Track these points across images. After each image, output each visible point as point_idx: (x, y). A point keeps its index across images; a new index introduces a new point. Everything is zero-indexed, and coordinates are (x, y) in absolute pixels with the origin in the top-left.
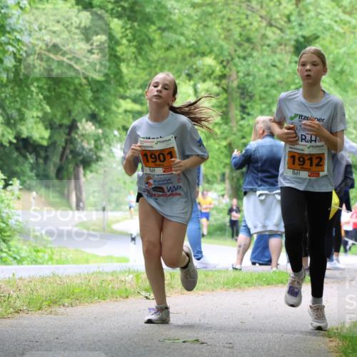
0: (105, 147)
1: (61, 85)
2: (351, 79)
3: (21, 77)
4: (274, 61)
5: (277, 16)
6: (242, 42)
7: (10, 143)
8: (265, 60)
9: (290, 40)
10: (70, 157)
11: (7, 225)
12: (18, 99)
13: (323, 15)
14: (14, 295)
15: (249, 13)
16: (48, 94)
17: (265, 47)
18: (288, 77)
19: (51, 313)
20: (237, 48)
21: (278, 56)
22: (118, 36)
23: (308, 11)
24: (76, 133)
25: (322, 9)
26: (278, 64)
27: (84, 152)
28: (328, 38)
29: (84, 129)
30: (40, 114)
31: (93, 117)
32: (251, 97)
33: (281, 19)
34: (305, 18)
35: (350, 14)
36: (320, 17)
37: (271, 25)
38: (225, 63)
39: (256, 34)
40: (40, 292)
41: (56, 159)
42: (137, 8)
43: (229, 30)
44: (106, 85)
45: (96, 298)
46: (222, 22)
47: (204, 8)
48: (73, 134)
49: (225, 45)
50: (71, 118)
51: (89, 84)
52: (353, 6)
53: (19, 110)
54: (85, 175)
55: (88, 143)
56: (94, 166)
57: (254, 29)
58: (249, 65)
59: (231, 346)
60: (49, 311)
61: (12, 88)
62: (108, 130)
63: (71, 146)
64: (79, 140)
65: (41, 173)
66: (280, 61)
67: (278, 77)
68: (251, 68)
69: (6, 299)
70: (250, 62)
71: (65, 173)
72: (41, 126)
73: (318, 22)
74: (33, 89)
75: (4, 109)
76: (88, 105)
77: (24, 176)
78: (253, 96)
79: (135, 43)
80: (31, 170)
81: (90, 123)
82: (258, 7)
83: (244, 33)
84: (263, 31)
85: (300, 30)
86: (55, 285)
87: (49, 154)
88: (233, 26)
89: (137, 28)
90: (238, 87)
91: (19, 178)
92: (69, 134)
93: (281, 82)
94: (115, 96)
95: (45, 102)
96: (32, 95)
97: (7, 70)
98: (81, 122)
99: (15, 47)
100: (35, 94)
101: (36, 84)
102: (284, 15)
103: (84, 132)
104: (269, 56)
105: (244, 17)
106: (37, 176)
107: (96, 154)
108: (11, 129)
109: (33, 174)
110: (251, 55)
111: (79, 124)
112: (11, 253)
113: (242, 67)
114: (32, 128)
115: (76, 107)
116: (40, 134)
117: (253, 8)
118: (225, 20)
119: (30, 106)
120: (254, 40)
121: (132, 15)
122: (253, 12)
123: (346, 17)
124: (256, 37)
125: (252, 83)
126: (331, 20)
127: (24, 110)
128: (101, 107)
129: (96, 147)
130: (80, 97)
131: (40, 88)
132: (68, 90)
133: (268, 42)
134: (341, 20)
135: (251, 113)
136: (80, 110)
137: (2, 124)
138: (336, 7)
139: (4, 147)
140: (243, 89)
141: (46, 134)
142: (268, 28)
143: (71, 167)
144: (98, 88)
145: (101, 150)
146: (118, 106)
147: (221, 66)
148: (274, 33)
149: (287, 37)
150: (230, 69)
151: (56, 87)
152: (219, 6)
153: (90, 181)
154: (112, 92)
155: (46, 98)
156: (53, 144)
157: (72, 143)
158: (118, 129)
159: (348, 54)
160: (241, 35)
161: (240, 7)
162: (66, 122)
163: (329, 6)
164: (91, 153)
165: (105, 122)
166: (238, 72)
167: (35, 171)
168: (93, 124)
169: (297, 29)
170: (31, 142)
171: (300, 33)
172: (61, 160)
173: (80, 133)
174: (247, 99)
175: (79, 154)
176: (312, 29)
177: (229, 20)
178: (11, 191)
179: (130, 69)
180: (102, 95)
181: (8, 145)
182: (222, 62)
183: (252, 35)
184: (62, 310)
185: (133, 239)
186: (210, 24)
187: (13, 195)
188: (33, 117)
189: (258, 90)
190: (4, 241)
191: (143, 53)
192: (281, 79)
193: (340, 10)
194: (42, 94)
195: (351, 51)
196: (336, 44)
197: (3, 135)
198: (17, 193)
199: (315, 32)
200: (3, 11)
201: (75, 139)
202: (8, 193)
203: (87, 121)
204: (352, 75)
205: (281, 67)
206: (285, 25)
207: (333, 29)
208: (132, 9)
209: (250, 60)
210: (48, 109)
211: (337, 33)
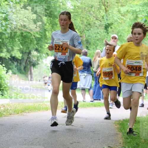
0: (40, 60)
1: (26, 38)
2: (124, 38)
3: (13, 36)
4: (98, 32)
5: (99, 16)
6: (87, 25)
7: (9, 58)
8: (95, 31)
9: (103, 25)
10: (29, 63)
11: (7, 85)
12: (11, 43)
13: (115, 16)
14: (9, 109)
15: (90, 15)
16: (21, 42)
17: (95, 27)
18: (102, 37)
19: (22, 115)
20: (85, 27)
21: (99, 30)
22: (45, 22)
23: (109, 15)
24: (31, 55)
25: (114, 14)
26: (99, 33)
27: (33, 62)
28: (116, 24)
29: (33, 54)
30: (19, 48)
31: (37, 50)
32: (90, 44)
33: (101, 17)
34: (108, 17)
35: (123, 16)
36: (114, 17)
37: (97, 19)
38: (81, 32)
39: (92, 22)
40: (18, 108)
41: (24, 64)
42: (52, 13)
43: (83, 21)
44: (41, 39)
45: (37, 110)
46: (80, 18)
47: (75, 13)
48: (30, 55)
49: (82, 26)
50: (29, 50)
51: (36, 38)
52: (125, 13)
53: (12, 47)
54: (33, 69)
55: (35, 59)
56: (36, 66)
57: (91, 21)
58: (89, 33)
59: (82, 127)
60: (21, 114)
61: (9, 40)
62: (41, 54)
63: (29, 60)
64: (32, 57)
65: (19, 68)
66: (100, 31)
67: (99, 37)
68: (90, 34)
69: (7, 110)
70: (90, 32)
71: (27, 68)
72: (19, 52)
73: (113, 19)
74: (16, 40)
75: (6, 47)
76: (35, 45)
77: (13, 69)
78: (91, 43)
79: (51, 25)
80: (16, 67)
81: (35, 52)
82: (93, 13)
83: (88, 22)
84: (94, 21)
85: (107, 21)
86: (23, 106)
87: (21, 62)
88: (84, 20)
89: (52, 19)
90: (86, 40)
91: (11, 70)
92: (28, 55)
93: (100, 39)
94: (44, 42)
95: (20, 44)
96: (16, 42)
97: (8, 33)
98: (32, 51)
99: (11, 25)
100: (17, 42)
101: (17, 38)
102: (102, 16)
103: (33, 55)
104: (96, 30)
105: (88, 16)
106: (17, 69)
107: (37, 62)
108: (9, 53)
109: (16, 69)
110: (90, 29)
111: (32, 52)
112: (8, 95)
113: (87, 33)
114: (16, 53)
115: (31, 46)
116: (19, 55)
117: (91, 14)
118: (82, 18)
119: (15, 45)
120: (91, 24)
121: (50, 15)
122: (91, 15)
123: (122, 17)
124: (92, 23)
125: (90, 39)
126: (117, 18)
127: (13, 47)
128: (39, 46)
129: (37, 60)
130: (32, 43)
131: (19, 40)
132: (28, 40)
133: (96, 25)
134: (121, 18)
135: (90, 49)
136: (32, 47)
137: (6, 51)
138: (119, 14)
139: (6, 59)
140: (87, 41)
141: (21, 55)
142: (96, 20)
143: (29, 66)
144: (39, 40)
145: (39, 61)
146: (45, 46)
147: (80, 33)
148: (98, 22)
149: (103, 24)
150: (83, 34)
151: (24, 39)
152: (80, 13)
153: (35, 71)
154: (43, 41)
155: (21, 43)
156: (23, 59)
157: (29, 58)
158: (45, 54)
159: (123, 30)
160: (87, 23)
161: (87, 13)
162: (27, 51)
163: (116, 13)
164: (36, 62)
165: (41, 51)
166: (86, 35)
167: (17, 68)
168: (37, 52)
169: (106, 21)
170: (16, 58)
171: (107, 22)
172: (25, 64)
173: (32, 55)
174: (89, 44)
175: (32, 62)
176: (111, 21)
177: (83, 17)
178: (9, 74)
179: (49, 34)
180: (40, 42)
181: (8, 59)
182: (80, 32)
183: (91, 23)
184: (25, 114)
185: (49, 91)
186: (76, 19)
187: (9, 75)
188: (16, 49)
189: (92, 41)
190: (6, 91)
191: (54, 28)
192: (100, 38)
193: (120, 15)
194: (20, 42)
195: (124, 29)
196: (119, 26)
197: (6, 55)
198: (11, 75)
199: (112, 22)
200: (7, 13)
201: (30, 57)
202: (7, 75)
203: (34, 51)
204: (124, 37)
205: (100, 34)
206: (102, 19)
207: (118, 21)
208: (50, 13)
209: (90, 31)
210: (21, 47)
211: (119, 22)
